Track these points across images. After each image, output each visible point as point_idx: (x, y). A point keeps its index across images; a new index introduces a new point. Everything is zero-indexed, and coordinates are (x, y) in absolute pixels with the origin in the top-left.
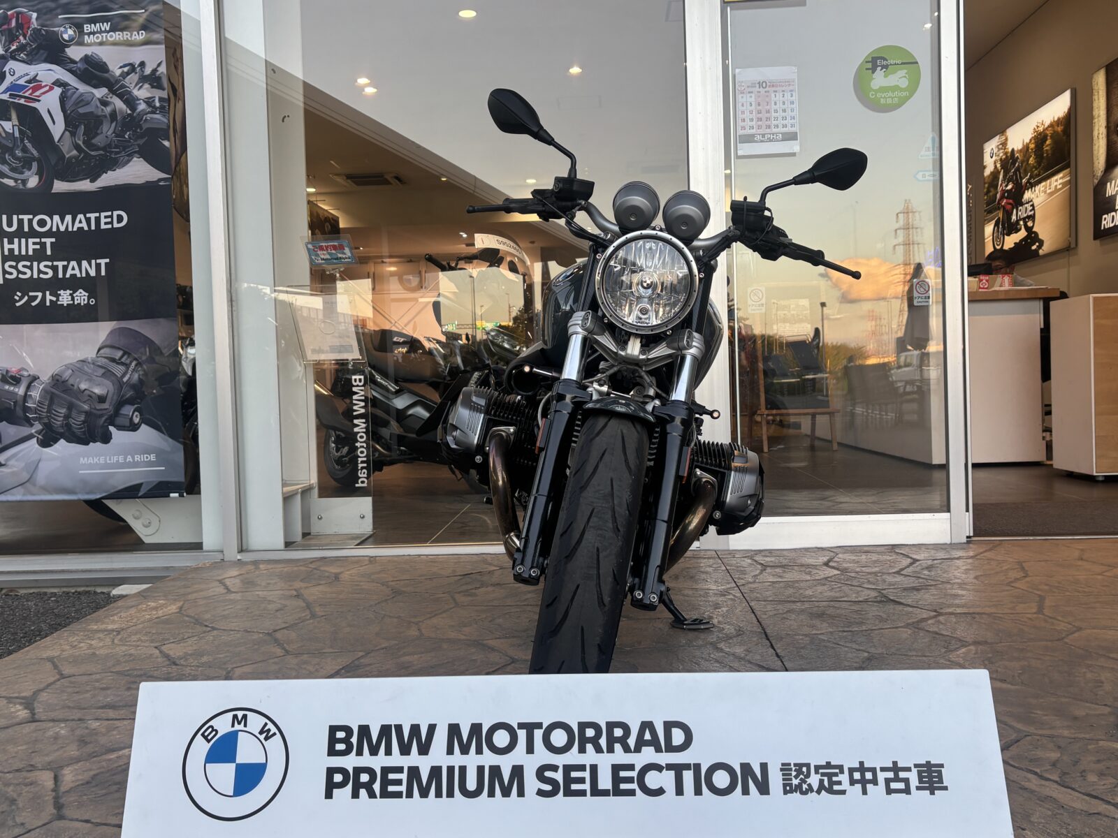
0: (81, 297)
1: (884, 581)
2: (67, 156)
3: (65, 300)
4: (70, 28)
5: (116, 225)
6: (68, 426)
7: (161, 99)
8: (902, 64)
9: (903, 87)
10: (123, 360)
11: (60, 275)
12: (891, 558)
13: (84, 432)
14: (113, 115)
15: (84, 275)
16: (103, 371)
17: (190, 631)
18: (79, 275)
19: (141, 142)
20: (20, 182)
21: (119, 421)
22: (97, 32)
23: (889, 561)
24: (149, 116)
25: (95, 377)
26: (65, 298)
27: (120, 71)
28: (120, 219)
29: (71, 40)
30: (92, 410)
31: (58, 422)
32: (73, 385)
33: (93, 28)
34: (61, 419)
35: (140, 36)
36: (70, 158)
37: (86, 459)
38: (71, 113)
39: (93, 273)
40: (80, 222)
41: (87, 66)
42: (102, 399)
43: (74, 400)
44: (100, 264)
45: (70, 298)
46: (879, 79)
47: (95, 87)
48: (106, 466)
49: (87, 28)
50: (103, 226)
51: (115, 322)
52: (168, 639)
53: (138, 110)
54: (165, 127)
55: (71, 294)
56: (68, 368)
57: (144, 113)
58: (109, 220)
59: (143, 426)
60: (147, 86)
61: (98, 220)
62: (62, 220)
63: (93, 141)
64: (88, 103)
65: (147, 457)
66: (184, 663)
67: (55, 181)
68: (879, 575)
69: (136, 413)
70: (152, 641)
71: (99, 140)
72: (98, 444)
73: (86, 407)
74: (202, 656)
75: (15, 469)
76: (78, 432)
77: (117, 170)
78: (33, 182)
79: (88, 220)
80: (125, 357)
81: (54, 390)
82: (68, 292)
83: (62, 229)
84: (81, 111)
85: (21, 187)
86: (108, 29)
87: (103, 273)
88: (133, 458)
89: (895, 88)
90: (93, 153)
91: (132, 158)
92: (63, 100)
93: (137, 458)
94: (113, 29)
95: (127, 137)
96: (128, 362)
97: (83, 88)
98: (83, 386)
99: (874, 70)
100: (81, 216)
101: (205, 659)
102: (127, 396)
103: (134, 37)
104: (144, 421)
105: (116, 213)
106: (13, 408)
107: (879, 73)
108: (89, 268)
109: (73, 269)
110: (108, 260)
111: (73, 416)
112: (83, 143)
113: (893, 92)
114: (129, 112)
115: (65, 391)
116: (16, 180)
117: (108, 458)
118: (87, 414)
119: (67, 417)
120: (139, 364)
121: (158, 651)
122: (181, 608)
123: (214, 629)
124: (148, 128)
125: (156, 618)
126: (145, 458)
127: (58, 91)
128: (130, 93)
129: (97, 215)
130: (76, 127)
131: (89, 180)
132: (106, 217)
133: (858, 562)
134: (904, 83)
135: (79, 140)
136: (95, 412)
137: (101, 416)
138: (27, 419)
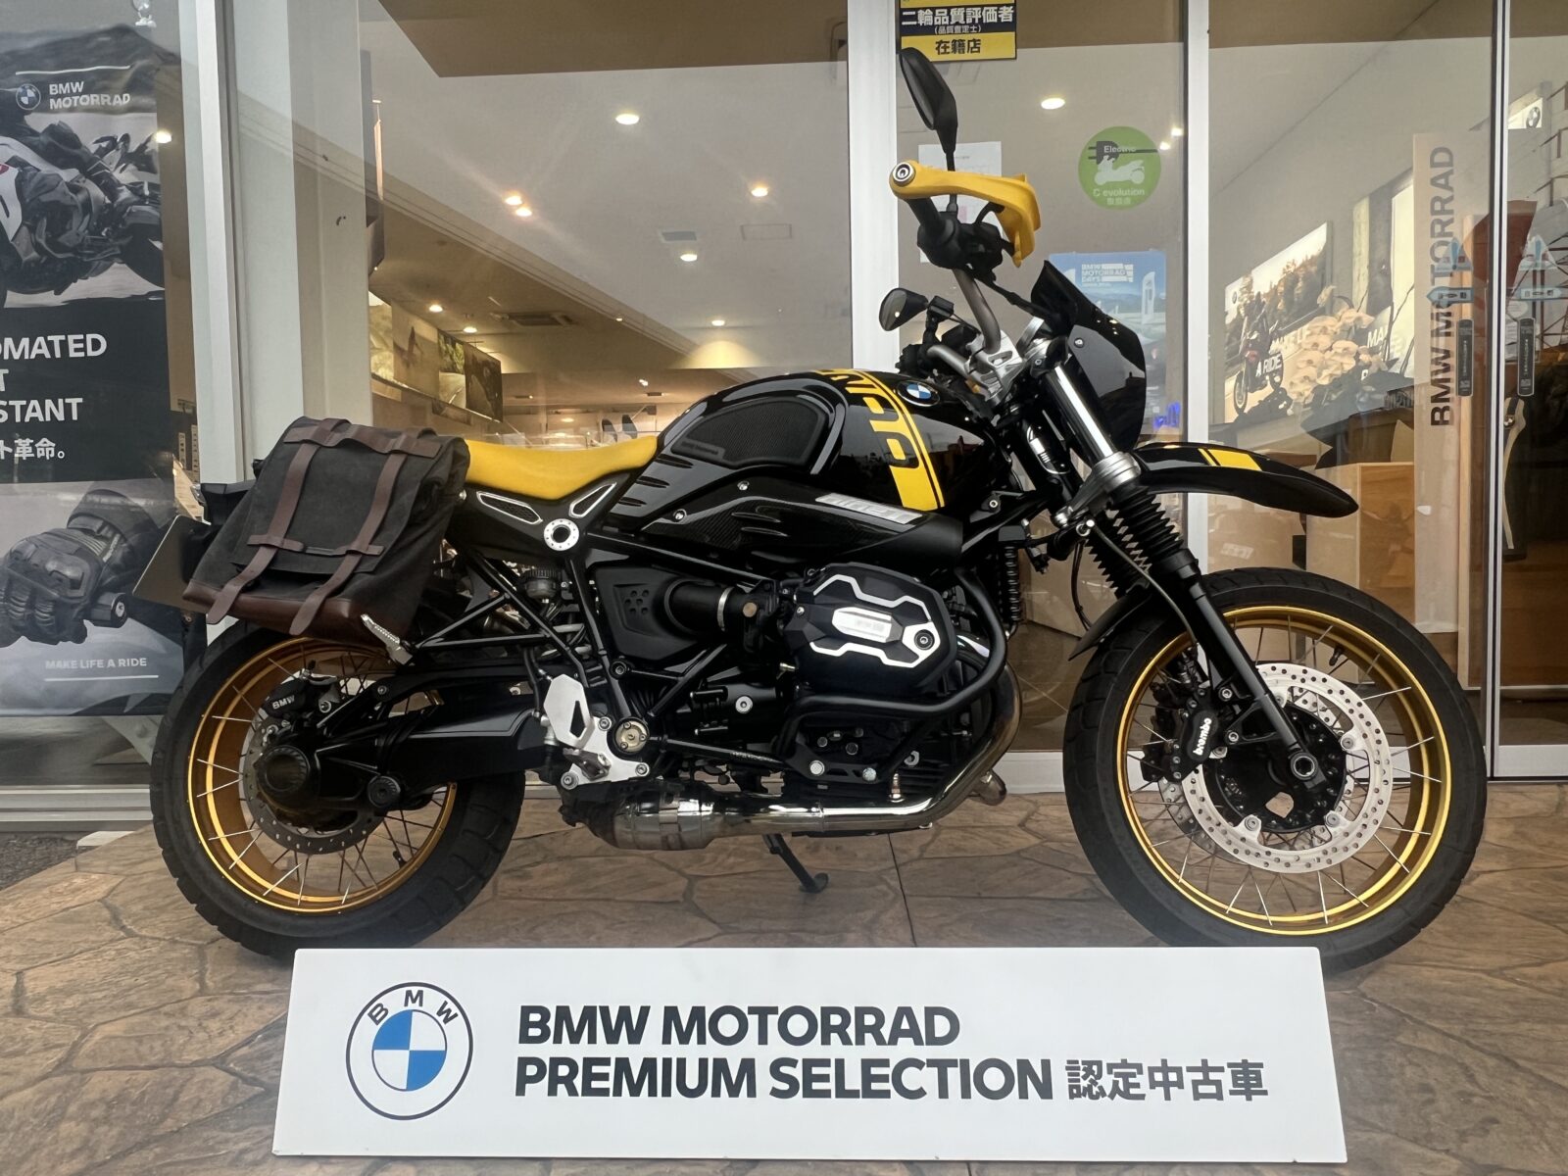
0: (46, 448)
2: (25, 259)
3: (24, 451)
4: (31, 88)
5: (91, 353)
6: (32, 617)
7: (152, 186)
8: (1138, 151)
9: (1138, 183)
10: (103, 533)
11: (18, 420)
13: (52, 627)
14: (87, 205)
15: (48, 419)
16: (77, 546)
17: (92, 938)
18: (41, 419)
19: (124, 242)
21: (97, 613)
22: (67, 95)
24: (135, 208)
25: (65, 556)
26: (23, 449)
27: (97, 146)
28: (96, 345)
29: (32, 103)
30: (63, 599)
31: (19, 613)
32: (37, 565)
33: (64, 88)
34: (22, 609)
35: (126, 100)
36: (28, 262)
38: (31, 201)
39: (60, 417)
40: (40, 347)
41: (51, 139)
42: (75, 584)
43: (37, 585)
44: (70, 404)
45: (30, 448)
46: (1107, 172)
47: (63, 167)
48: (80, 672)
49: (53, 89)
50: (72, 354)
51: (91, 483)
52: (49, 955)
53: (120, 199)
54: (154, 222)
55: (31, 445)
56: (31, 542)
57: (126, 204)
58: (81, 345)
59: (129, 620)
60: (131, 167)
61: (64, 345)
62: (17, 347)
63: (62, 239)
64: (52, 189)
65: (135, 662)
66: (32, 1012)
67: (9, 293)
69: (120, 604)
70: (21, 959)
71: (67, 239)
72: (70, 643)
73: (55, 594)
74: (69, 994)
76: (44, 627)
77: (90, 279)
79: (50, 345)
80: (106, 529)
81: (12, 572)
82: (29, 441)
83: (16, 356)
84: (45, 198)
86: (80, 90)
87: (75, 417)
88: (116, 663)
89: (1128, 185)
90: (59, 256)
91: (112, 263)
92: (20, 183)
93: (122, 662)
94: (87, 91)
95: (103, 234)
96: (109, 535)
97: (46, 168)
98: (51, 566)
99: (1099, 159)
100: (40, 340)
101: (69, 1003)
102: (109, 580)
103: (115, 103)
104: (129, 614)
105: (90, 337)
107: (1106, 162)
108: (57, 409)
109: (34, 410)
110: (80, 400)
111: (38, 605)
112: (47, 241)
113: (1124, 189)
114: (108, 201)
115: (26, 573)
118: (56, 603)
119: (31, 605)
120: (124, 539)
121: (14, 981)
122: (114, 889)
123: (130, 934)
124: (133, 226)
125: (64, 910)
126: (132, 662)
127: (13, 172)
128: (109, 176)
129: (63, 337)
130: (36, 221)
131: (53, 291)
132: (76, 341)
134: (1138, 178)
135: (40, 237)
136: (67, 600)
137: (73, 606)
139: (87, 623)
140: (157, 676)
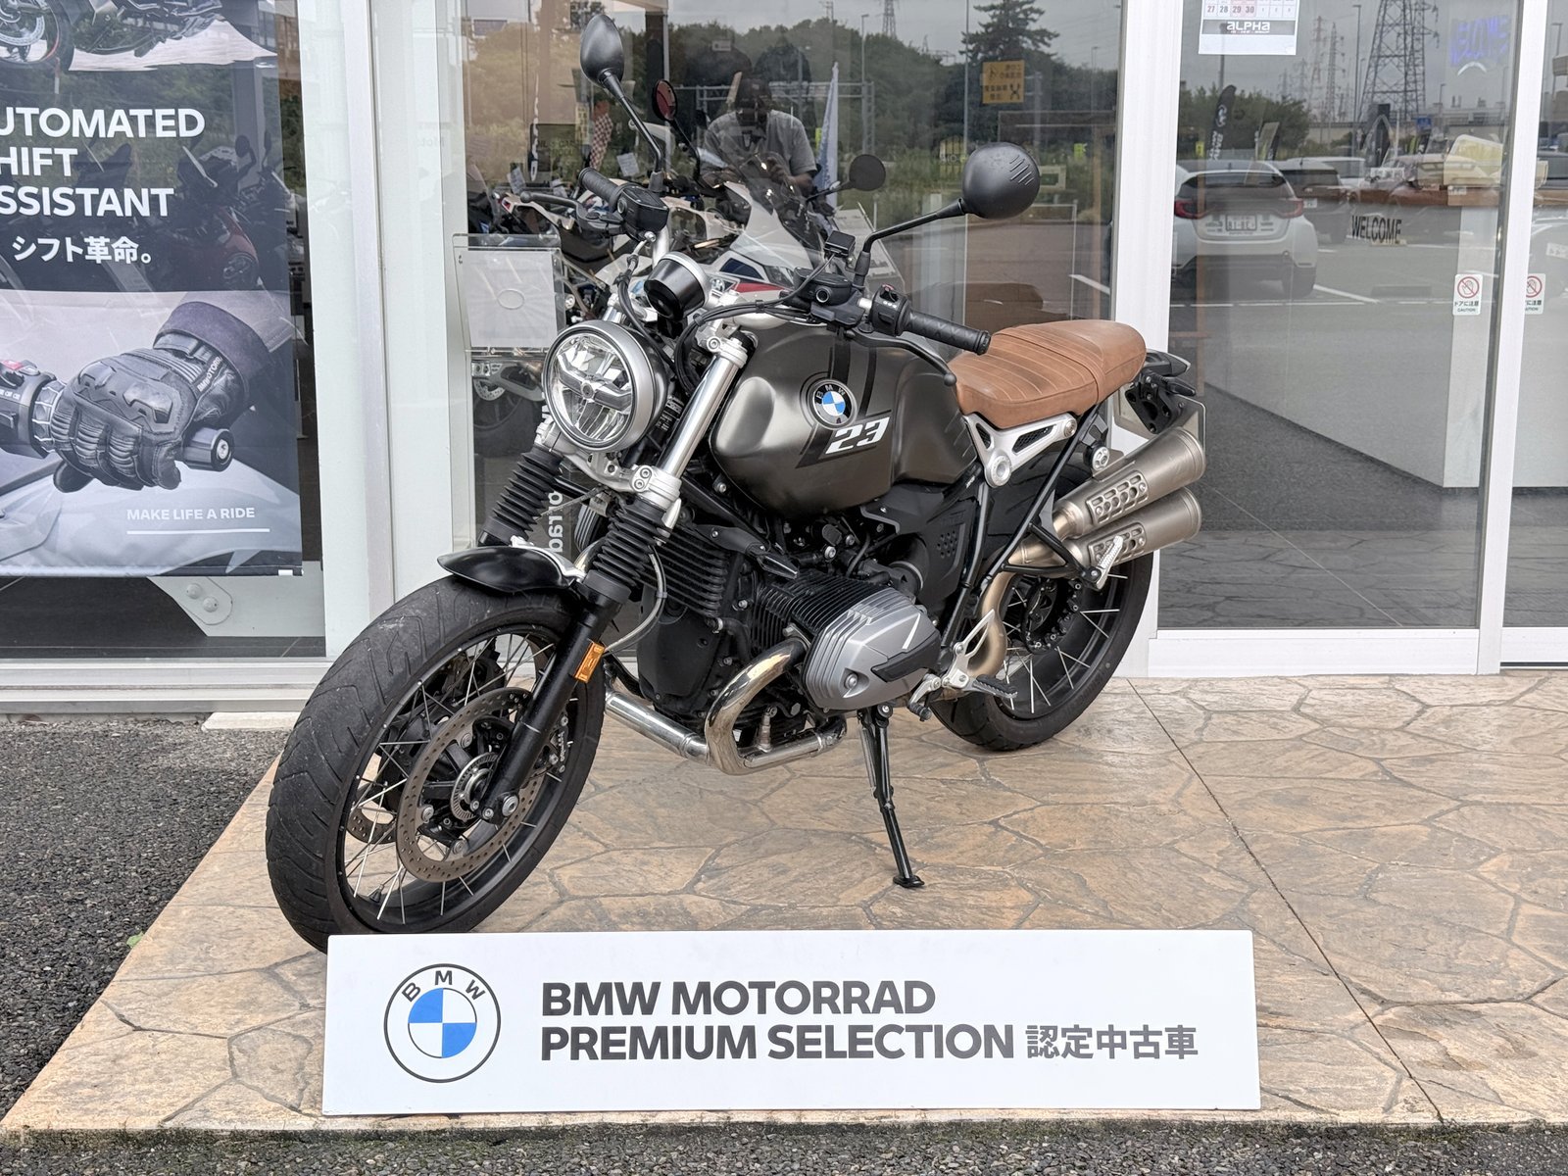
0: (126, 250)
1: (1383, 743)
2: (97, 11)
3: (98, 253)
5: (184, 133)
10: (198, 355)
11: (88, 212)
12: (1389, 700)
13: (134, 467)
15: (129, 213)
16: (164, 371)
18: (119, 213)
20: (16, 50)
21: (193, 453)
23: (1387, 705)
25: (150, 381)
26: (98, 249)
28: (191, 122)
30: (145, 434)
31: (89, 451)
32: (114, 393)
34: (93, 446)
36: (102, 15)
37: (137, 512)
39: (145, 210)
40: (120, 122)
42: (162, 417)
43: (113, 417)
44: (157, 196)
45: (106, 250)
48: (172, 524)
50: (160, 133)
55: (107, 245)
56: (106, 365)
58: (171, 123)
59: (232, 461)
61: (150, 122)
62: (89, 121)
65: (240, 513)
67: (77, 52)
68: (1375, 732)
69: (222, 442)
72: (157, 489)
73: (136, 429)
75: (21, 525)
76: (123, 469)
77: (184, 38)
78: (38, 51)
79: (133, 120)
80: (202, 350)
81: (80, 400)
82: (103, 240)
83: (89, 133)
85: (18, 59)
87: (164, 212)
88: (219, 514)
90: (141, 8)
91: (212, 21)
93: (224, 513)
96: (206, 357)
98: (130, 396)
100: (119, 113)
102: (206, 414)
104: (236, 454)
105: (183, 112)
106: (12, 426)
108: (134, 202)
109: (109, 201)
110: (171, 191)
111: (113, 442)
115: (97, 402)
116: (10, 48)
117: (175, 512)
118: (137, 437)
119: (105, 442)
120: (225, 360)
126: (237, 514)
129: (149, 112)
131: (133, 52)
132: (165, 117)
133: (1343, 706)
136: (153, 437)
137: (160, 445)
138: (36, 445)
139: (179, 464)
140: (268, 530)
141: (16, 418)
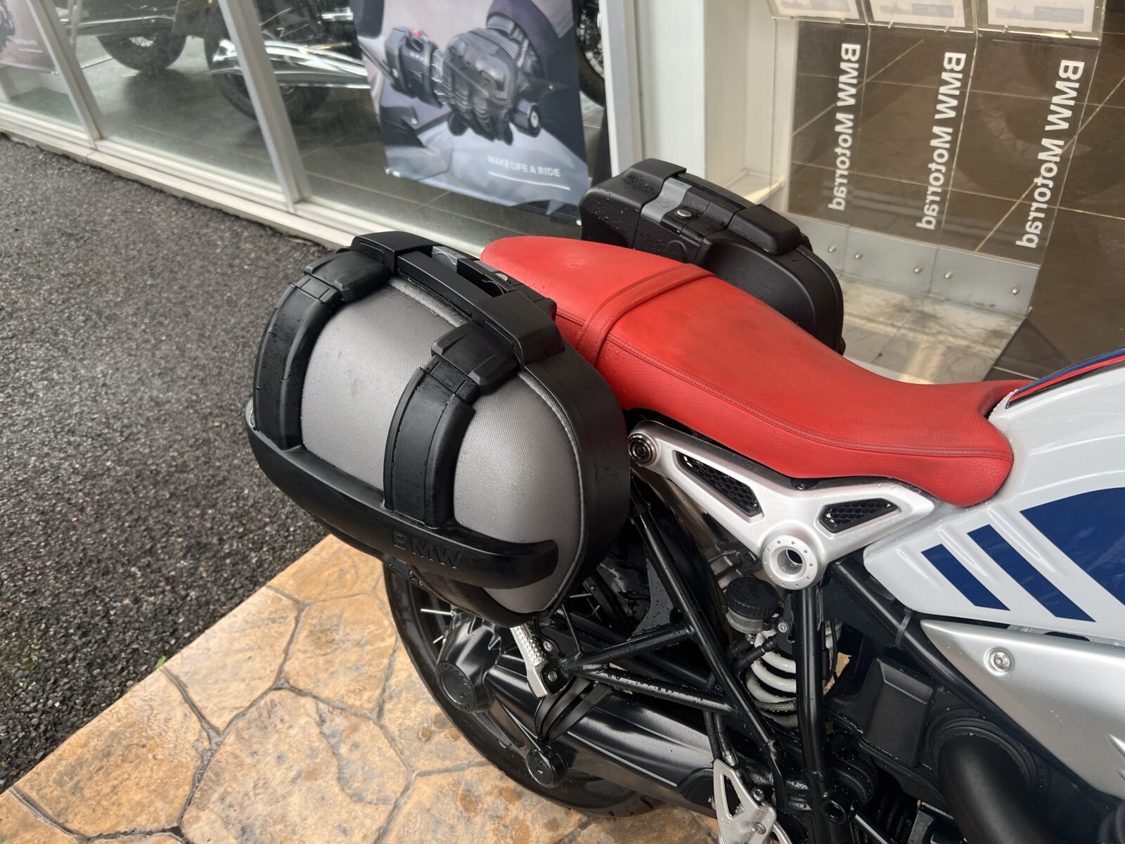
6: (473, 113)
10: (515, 36)
13: (489, 124)
16: (496, 47)
25: (488, 56)
30: (492, 98)
31: (463, 106)
32: (469, 63)
34: (466, 103)
37: (493, 158)
42: (500, 86)
43: (472, 82)
48: (512, 172)
56: (461, 40)
72: (502, 142)
73: (486, 93)
75: (435, 154)
76: (483, 123)
80: (517, 31)
81: (453, 66)
88: (537, 171)
93: (541, 170)
96: (520, 39)
98: (479, 66)
102: (524, 87)
104: (544, 124)
111: (475, 101)
115: (463, 69)
117: (512, 163)
118: (488, 100)
119: (471, 101)
120: (530, 44)
126: (549, 171)
136: (495, 101)
137: (500, 108)
138: (435, 96)
139: (512, 127)
140: (568, 189)
141: (423, 75)
